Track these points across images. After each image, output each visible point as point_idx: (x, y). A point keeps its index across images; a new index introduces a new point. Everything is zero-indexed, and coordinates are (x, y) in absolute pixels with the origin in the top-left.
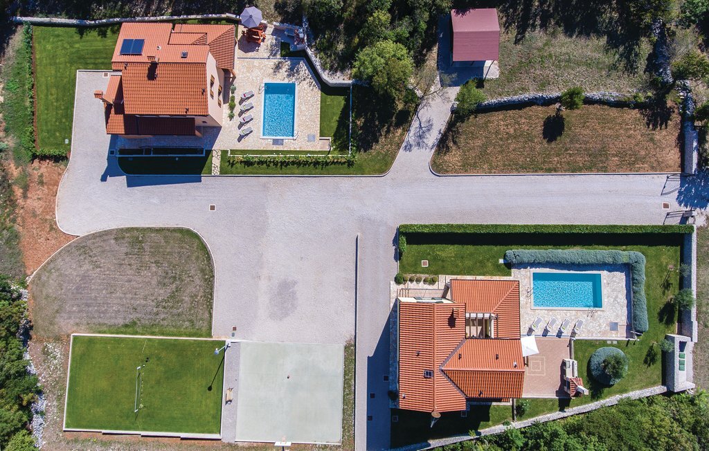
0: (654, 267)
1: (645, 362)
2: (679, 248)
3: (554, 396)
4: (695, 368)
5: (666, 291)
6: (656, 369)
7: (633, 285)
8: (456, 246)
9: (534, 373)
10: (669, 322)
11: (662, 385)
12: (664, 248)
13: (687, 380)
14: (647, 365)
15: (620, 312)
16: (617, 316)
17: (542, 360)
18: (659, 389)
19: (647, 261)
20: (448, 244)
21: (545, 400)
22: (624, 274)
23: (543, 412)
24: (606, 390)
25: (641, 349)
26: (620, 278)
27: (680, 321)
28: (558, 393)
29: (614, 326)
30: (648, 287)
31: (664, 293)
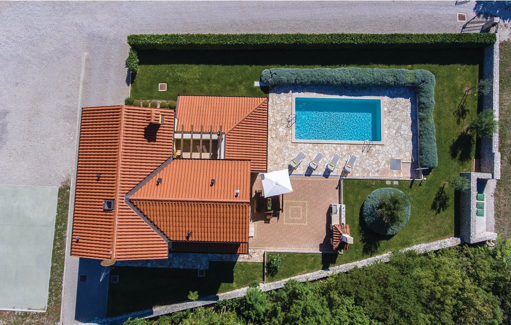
0: (446, 91)
1: (434, 207)
2: (477, 66)
3: (316, 250)
4: (497, 215)
5: (461, 120)
6: (447, 217)
7: (419, 111)
8: (202, 66)
9: (294, 221)
10: (465, 157)
11: (455, 237)
12: (458, 67)
13: (487, 231)
14: (435, 212)
15: (403, 147)
16: (400, 151)
17: (304, 205)
18: (451, 242)
19: (438, 83)
20: (192, 64)
21: (305, 256)
22: (409, 100)
23: (301, 271)
24: (383, 243)
25: (428, 191)
26: (404, 105)
27: (478, 157)
28: (322, 246)
29: (395, 164)
30: (439, 114)
31: (458, 122)
